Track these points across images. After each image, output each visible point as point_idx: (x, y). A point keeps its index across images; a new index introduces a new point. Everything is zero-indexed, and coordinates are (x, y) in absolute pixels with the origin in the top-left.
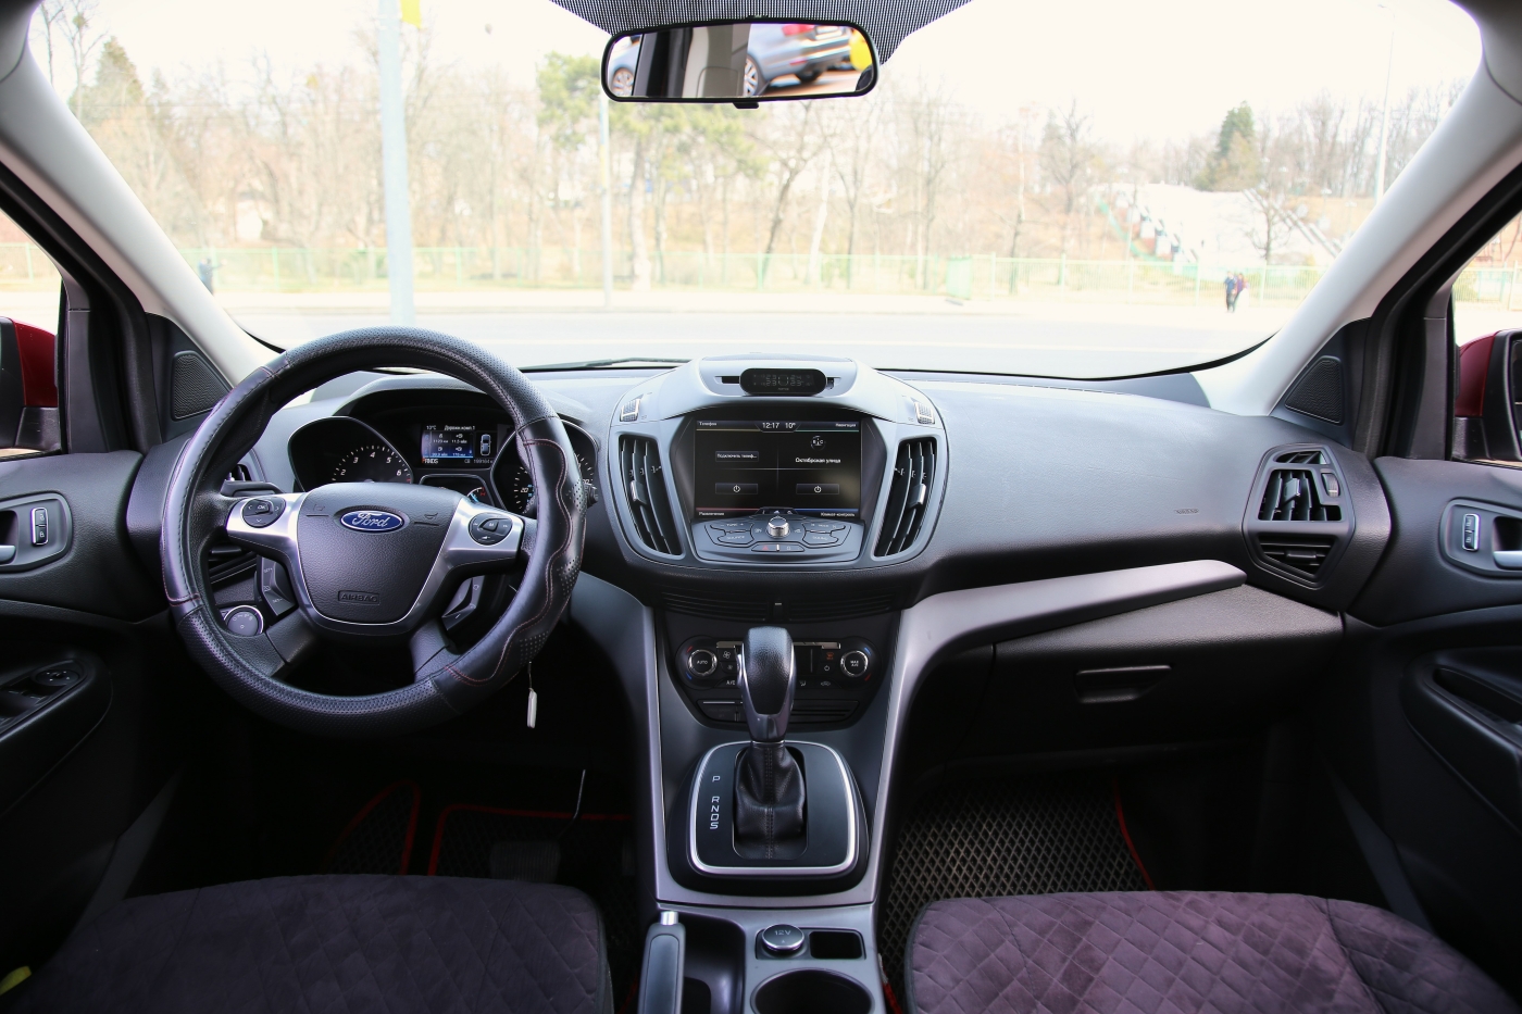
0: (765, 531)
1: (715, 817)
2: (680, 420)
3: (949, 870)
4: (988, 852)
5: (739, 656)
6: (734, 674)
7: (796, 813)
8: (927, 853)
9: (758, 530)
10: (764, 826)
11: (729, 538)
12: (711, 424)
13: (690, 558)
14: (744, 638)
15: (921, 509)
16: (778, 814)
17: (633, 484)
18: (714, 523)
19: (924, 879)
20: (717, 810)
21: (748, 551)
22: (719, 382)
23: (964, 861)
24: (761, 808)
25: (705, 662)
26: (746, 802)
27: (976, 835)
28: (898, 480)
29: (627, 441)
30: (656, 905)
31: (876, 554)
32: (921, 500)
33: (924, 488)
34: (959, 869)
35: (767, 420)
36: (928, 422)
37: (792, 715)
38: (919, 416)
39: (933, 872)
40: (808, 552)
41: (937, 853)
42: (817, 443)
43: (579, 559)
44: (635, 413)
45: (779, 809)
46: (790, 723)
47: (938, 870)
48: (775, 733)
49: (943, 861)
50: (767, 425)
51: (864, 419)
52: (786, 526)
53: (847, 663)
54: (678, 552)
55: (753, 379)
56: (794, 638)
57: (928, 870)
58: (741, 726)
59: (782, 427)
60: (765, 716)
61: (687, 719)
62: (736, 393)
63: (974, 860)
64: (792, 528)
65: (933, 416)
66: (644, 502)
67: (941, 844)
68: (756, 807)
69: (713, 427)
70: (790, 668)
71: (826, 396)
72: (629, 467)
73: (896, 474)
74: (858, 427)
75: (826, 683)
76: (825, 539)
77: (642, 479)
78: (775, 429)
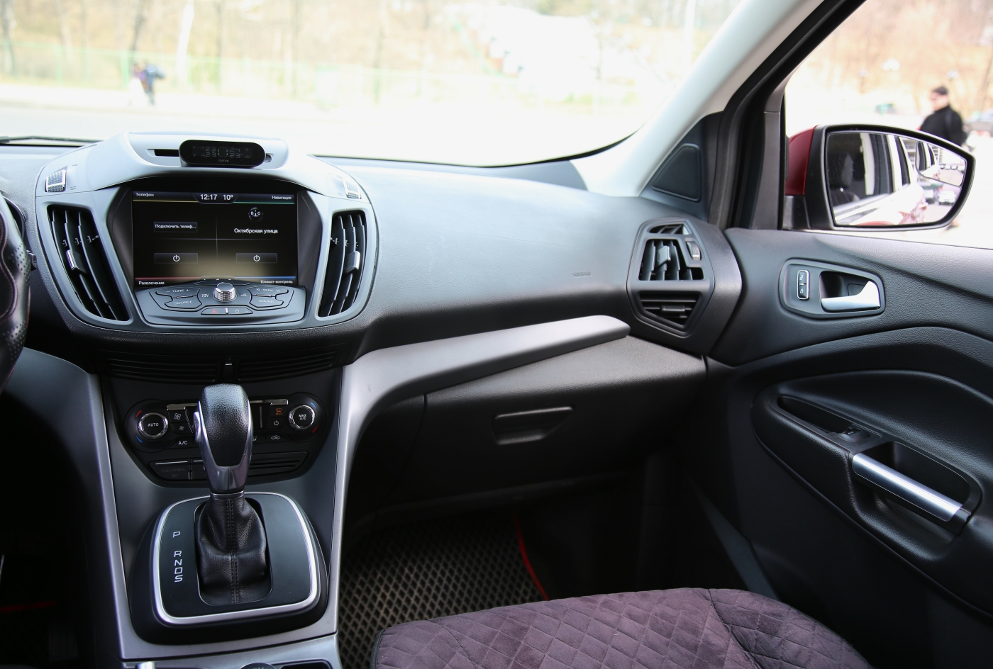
0: (212, 296)
1: (179, 570)
2: (114, 191)
3: (377, 613)
4: (411, 593)
5: (197, 414)
6: (190, 434)
7: (259, 557)
8: (356, 601)
9: (205, 295)
10: (229, 573)
11: (176, 303)
12: (147, 195)
13: (137, 320)
14: (200, 397)
15: (357, 274)
16: (242, 561)
17: (70, 253)
18: (159, 290)
19: (355, 625)
20: (180, 564)
21: (198, 315)
22: (153, 154)
23: (390, 603)
24: (225, 557)
25: (157, 425)
26: (210, 552)
27: (399, 579)
28: (334, 248)
29: (56, 211)
30: (121, 666)
31: (320, 314)
32: (357, 266)
33: (358, 255)
34: (387, 612)
35: (204, 192)
36: (355, 197)
37: (250, 469)
38: (347, 192)
39: (363, 617)
40: (256, 314)
41: (365, 599)
42: (255, 214)
43: (26, 324)
44: (63, 183)
45: (242, 556)
46: (248, 476)
47: (368, 615)
48: (234, 486)
49: (371, 606)
50: (205, 197)
51: (298, 191)
52: (232, 290)
53: (296, 417)
54: (126, 319)
55: (192, 150)
56: (250, 396)
57: (358, 616)
58: (202, 481)
59: (220, 199)
60: (225, 469)
61: (141, 482)
62: (175, 164)
63: (399, 602)
64: (238, 293)
65: (359, 193)
66: (83, 270)
67: (368, 591)
68: (220, 557)
69: (149, 198)
70: (247, 421)
71: (264, 168)
72: (61, 236)
73: (332, 244)
74: (294, 200)
75: (276, 438)
76: (271, 302)
77: (78, 249)
78: (213, 201)
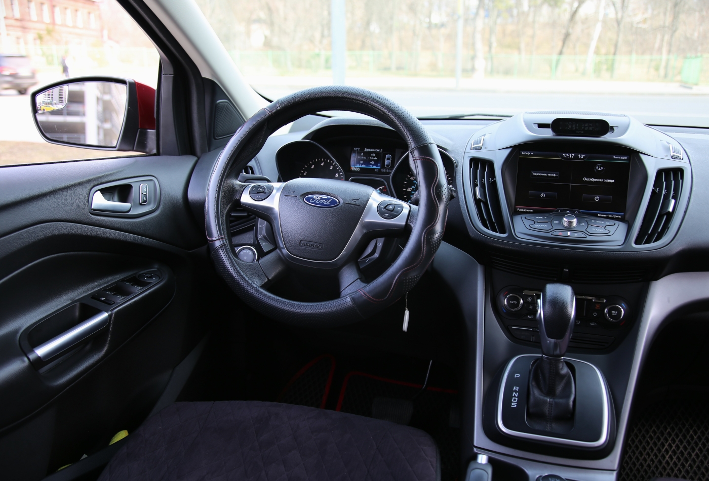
0: (561, 223)
1: (515, 400)
2: (508, 151)
3: (664, 457)
4: (693, 450)
5: (539, 301)
6: (535, 311)
7: (568, 404)
8: (648, 443)
9: (556, 222)
10: (546, 410)
11: (537, 226)
12: (529, 153)
13: (511, 236)
14: (543, 290)
15: (670, 216)
16: (556, 403)
17: (477, 189)
18: (527, 216)
19: (645, 460)
20: (517, 396)
21: (549, 235)
22: (536, 127)
23: (674, 452)
24: (546, 398)
25: (516, 302)
26: (536, 393)
27: (685, 437)
28: (655, 196)
29: (474, 162)
30: (473, 449)
31: (636, 243)
32: (671, 209)
33: (673, 202)
34: (671, 457)
35: (565, 152)
36: (678, 158)
37: (571, 342)
38: (672, 154)
39: (652, 456)
40: (589, 238)
41: (655, 444)
42: (599, 168)
43: (443, 232)
44: (481, 145)
45: (557, 400)
46: (569, 347)
47: (656, 456)
48: (558, 352)
49: (659, 450)
50: (566, 155)
51: (633, 155)
52: (575, 220)
53: (609, 312)
54: (504, 233)
55: (560, 125)
56: (576, 292)
57: (648, 455)
58: (537, 345)
59: (576, 157)
60: (553, 340)
61: (501, 336)
62: (548, 134)
63: (682, 453)
64: (579, 222)
65: (682, 154)
66: (483, 200)
67: (659, 439)
68: (542, 397)
69: (530, 155)
70: (572, 312)
71: (608, 137)
72: (475, 178)
73: (653, 192)
74: (629, 159)
75: (594, 324)
76: (601, 231)
77: (483, 186)
78: (571, 158)
